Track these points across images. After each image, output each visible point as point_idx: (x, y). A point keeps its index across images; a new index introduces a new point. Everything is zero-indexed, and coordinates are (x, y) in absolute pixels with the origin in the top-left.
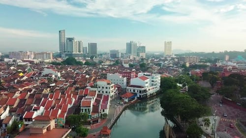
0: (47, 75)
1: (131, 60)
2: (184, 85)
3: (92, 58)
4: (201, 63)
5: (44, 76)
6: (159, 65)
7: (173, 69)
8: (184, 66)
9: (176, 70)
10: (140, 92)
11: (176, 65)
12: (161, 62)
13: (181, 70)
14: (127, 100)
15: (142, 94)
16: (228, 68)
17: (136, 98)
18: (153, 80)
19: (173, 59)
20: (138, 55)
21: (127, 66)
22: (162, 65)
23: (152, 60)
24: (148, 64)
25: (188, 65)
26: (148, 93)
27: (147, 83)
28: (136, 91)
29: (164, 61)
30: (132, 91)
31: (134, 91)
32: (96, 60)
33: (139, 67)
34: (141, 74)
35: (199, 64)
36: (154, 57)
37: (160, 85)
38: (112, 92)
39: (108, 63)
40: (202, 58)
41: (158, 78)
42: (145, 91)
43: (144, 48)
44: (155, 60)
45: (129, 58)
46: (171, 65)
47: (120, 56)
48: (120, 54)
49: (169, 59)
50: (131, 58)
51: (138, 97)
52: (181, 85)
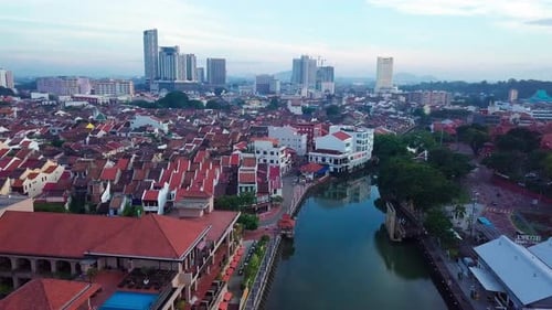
0: (143, 129)
1: (304, 99)
2: (420, 151)
3: (218, 92)
4: (457, 107)
5: (136, 130)
6: (367, 109)
7: (396, 119)
8: (419, 112)
9: (403, 121)
10: (336, 162)
11: (403, 110)
12: (370, 104)
13: (412, 121)
14: (311, 177)
15: (338, 167)
16: (512, 117)
17: (327, 174)
18: (359, 139)
19: (395, 96)
20: (318, 88)
21: (298, 111)
22: (372, 110)
23: (350, 99)
24: (343, 107)
25: (427, 110)
26: (351, 165)
27: (348, 145)
28: (327, 161)
29: (377, 100)
30: (320, 160)
31: (324, 160)
32: (228, 97)
33: (324, 114)
34: (334, 128)
35: (451, 108)
36: (352, 91)
37: (372, 149)
38: (282, 161)
39: (255, 104)
40: (458, 94)
41: (369, 136)
42: (345, 160)
43: (330, 70)
44: (357, 99)
45: (300, 93)
46: (392, 110)
47: (278, 89)
48: (278, 83)
49: (386, 96)
50: (304, 93)
51: (331, 173)
52: (414, 151)
